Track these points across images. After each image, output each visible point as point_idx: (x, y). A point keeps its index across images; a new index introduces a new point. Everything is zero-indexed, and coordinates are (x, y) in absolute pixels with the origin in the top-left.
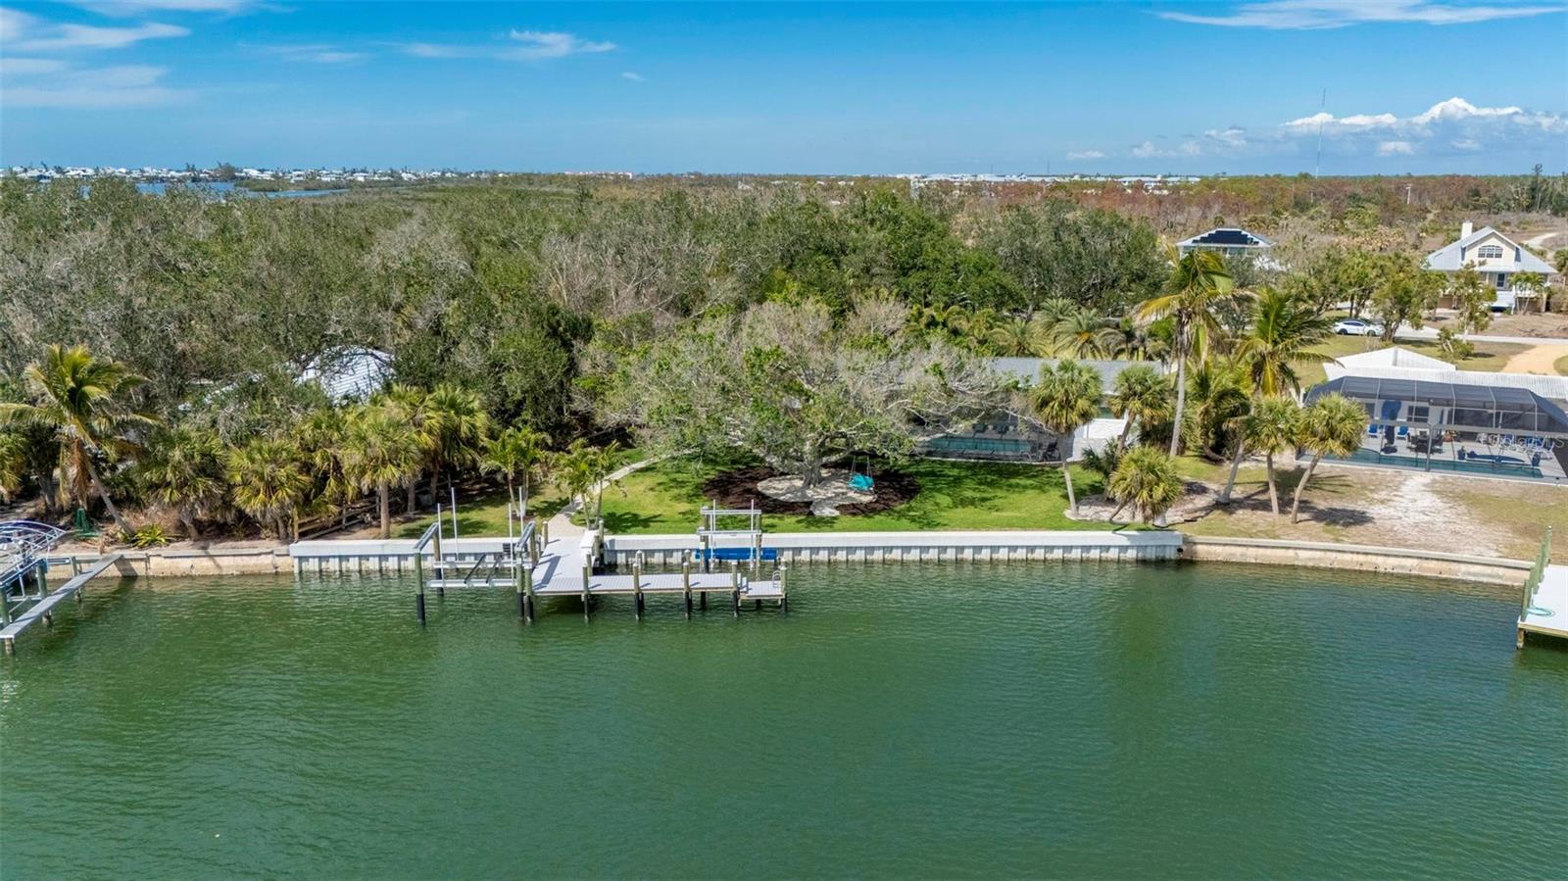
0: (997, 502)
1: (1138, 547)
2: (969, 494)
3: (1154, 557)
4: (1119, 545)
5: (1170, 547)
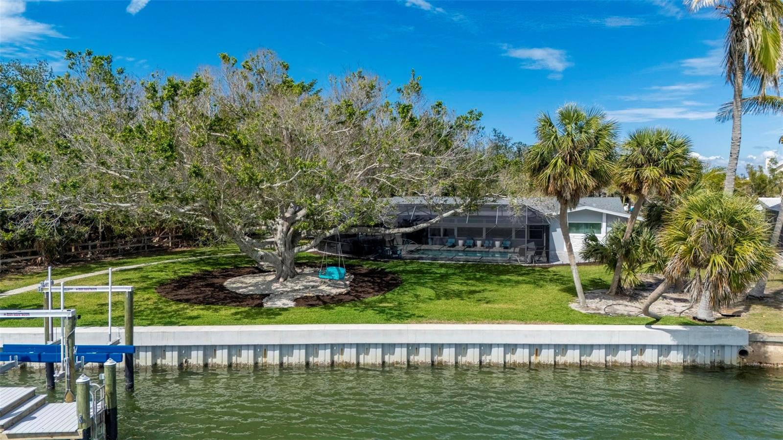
0: (486, 294)
1: (686, 348)
2: (456, 287)
3: (708, 362)
4: (658, 345)
5: (730, 348)
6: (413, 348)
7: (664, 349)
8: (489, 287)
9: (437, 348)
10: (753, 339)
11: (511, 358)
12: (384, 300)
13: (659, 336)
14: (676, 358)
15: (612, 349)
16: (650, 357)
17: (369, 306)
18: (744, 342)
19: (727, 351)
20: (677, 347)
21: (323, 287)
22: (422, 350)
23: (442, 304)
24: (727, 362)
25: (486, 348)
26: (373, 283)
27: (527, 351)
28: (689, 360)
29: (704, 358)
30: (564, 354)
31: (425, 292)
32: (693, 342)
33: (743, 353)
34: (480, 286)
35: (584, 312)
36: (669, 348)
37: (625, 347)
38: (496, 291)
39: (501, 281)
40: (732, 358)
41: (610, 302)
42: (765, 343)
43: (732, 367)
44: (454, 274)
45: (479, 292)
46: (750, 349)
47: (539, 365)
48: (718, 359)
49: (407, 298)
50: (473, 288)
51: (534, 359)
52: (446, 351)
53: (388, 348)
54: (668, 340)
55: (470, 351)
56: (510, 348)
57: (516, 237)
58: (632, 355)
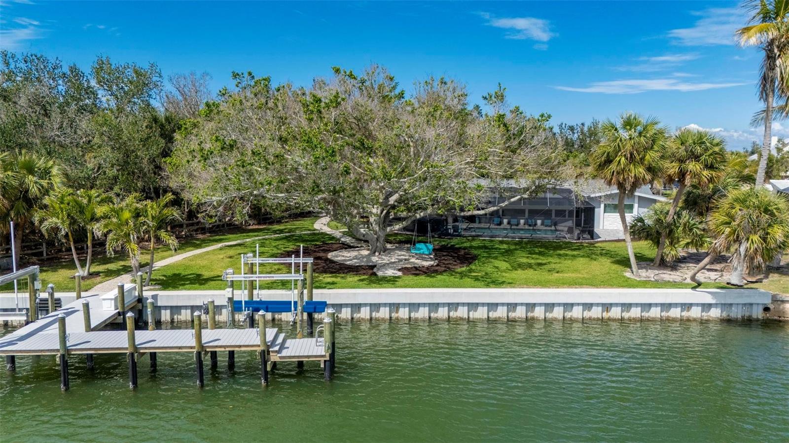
0: (553, 266)
1: (723, 306)
2: (524, 261)
3: (739, 316)
4: (702, 304)
5: (757, 305)
6: (512, 306)
7: (707, 307)
8: (550, 259)
9: (531, 306)
10: (775, 299)
11: (587, 314)
12: (471, 271)
13: (703, 296)
14: (715, 313)
15: (666, 306)
16: (695, 313)
17: (462, 275)
18: (768, 301)
19: (755, 307)
20: (716, 305)
21: (413, 260)
22: (519, 308)
23: (520, 274)
24: (754, 316)
25: (568, 306)
26: (454, 257)
27: (600, 308)
28: (725, 315)
29: (737, 313)
30: (628, 311)
31: (503, 265)
32: (729, 302)
33: (766, 309)
34: (543, 260)
35: (638, 279)
36: (710, 306)
37: (676, 305)
38: (559, 263)
39: (560, 255)
40: (758, 313)
41: (657, 272)
42: (783, 302)
43: (757, 320)
44: (516, 249)
45: (545, 264)
46: (771, 307)
47: (609, 319)
48: (747, 314)
49: (489, 268)
50: (540, 261)
51: (606, 315)
52: (537, 309)
53: (493, 306)
54: (709, 299)
55: (556, 309)
56: (588, 306)
57: (555, 216)
58: (682, 311)
